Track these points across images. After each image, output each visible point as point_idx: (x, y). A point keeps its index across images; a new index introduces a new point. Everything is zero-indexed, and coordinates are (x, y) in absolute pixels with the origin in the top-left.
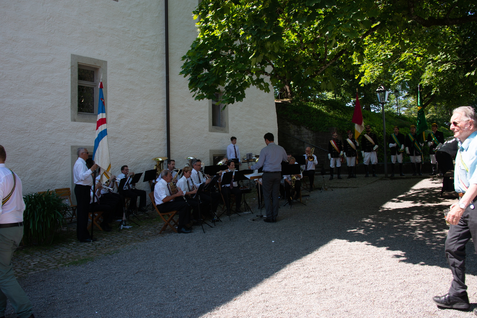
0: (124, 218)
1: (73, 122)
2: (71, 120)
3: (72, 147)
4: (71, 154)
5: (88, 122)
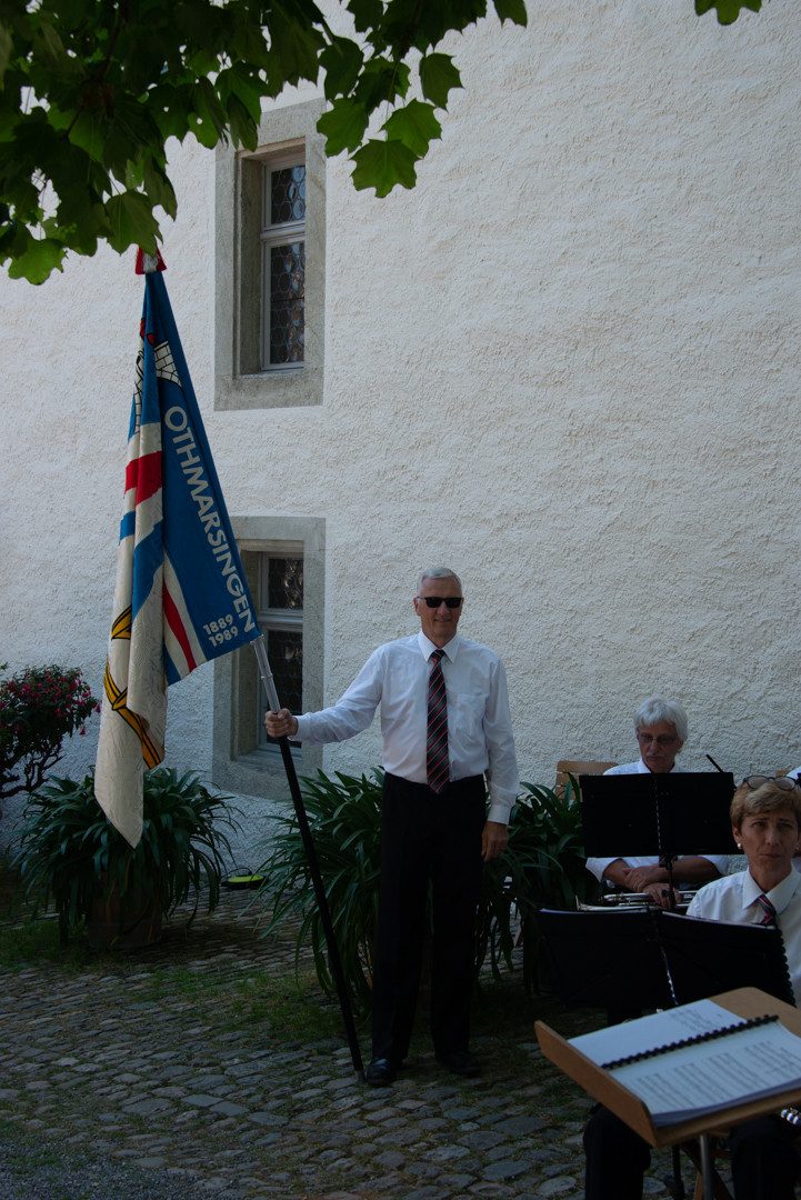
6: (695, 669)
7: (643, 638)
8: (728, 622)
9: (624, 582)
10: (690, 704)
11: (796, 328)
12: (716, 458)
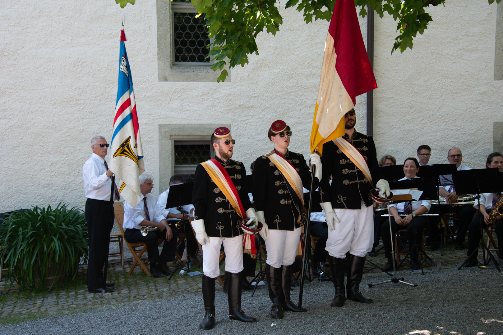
0: (184, 257)
1: (162, 82)
2: (159, 79)
3: (161, 127)
4: (159, 139)
5: (191, 81)
6: (54, 175)
7: (29, 166)
8: (67, 158)
9: (19, 147)
10: (52, 187)
11: (88, 64)
12: (59, 104)
